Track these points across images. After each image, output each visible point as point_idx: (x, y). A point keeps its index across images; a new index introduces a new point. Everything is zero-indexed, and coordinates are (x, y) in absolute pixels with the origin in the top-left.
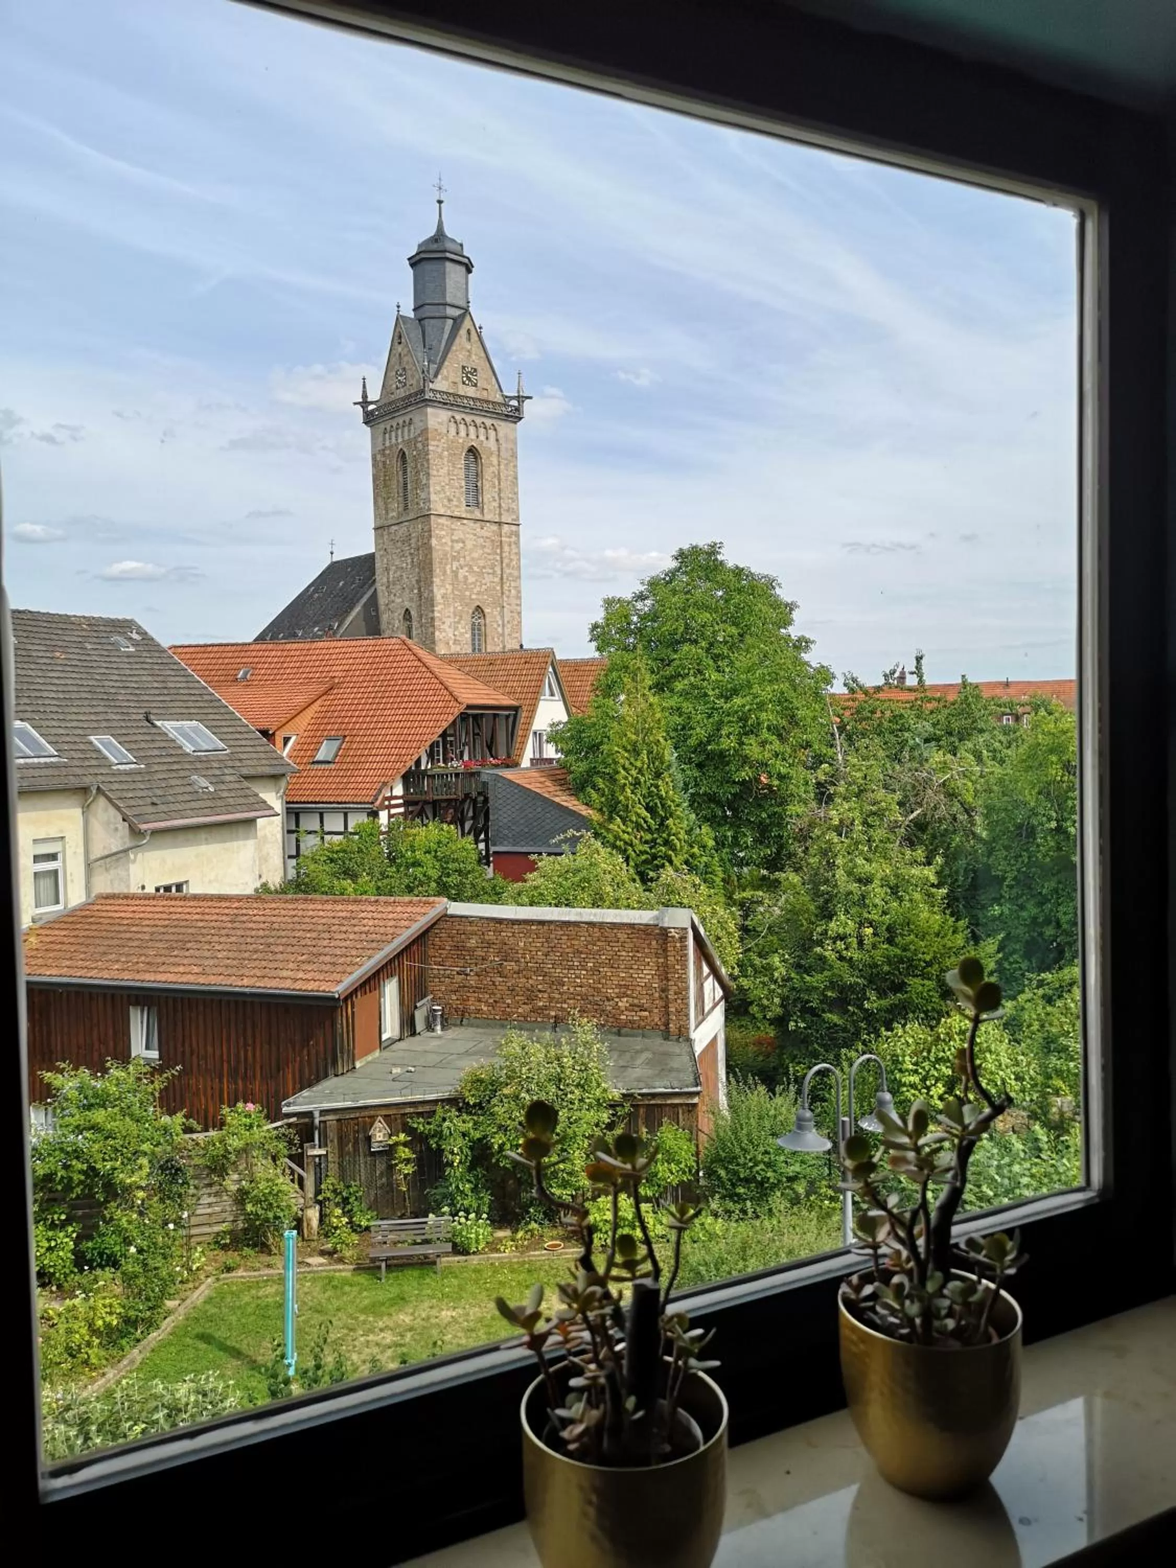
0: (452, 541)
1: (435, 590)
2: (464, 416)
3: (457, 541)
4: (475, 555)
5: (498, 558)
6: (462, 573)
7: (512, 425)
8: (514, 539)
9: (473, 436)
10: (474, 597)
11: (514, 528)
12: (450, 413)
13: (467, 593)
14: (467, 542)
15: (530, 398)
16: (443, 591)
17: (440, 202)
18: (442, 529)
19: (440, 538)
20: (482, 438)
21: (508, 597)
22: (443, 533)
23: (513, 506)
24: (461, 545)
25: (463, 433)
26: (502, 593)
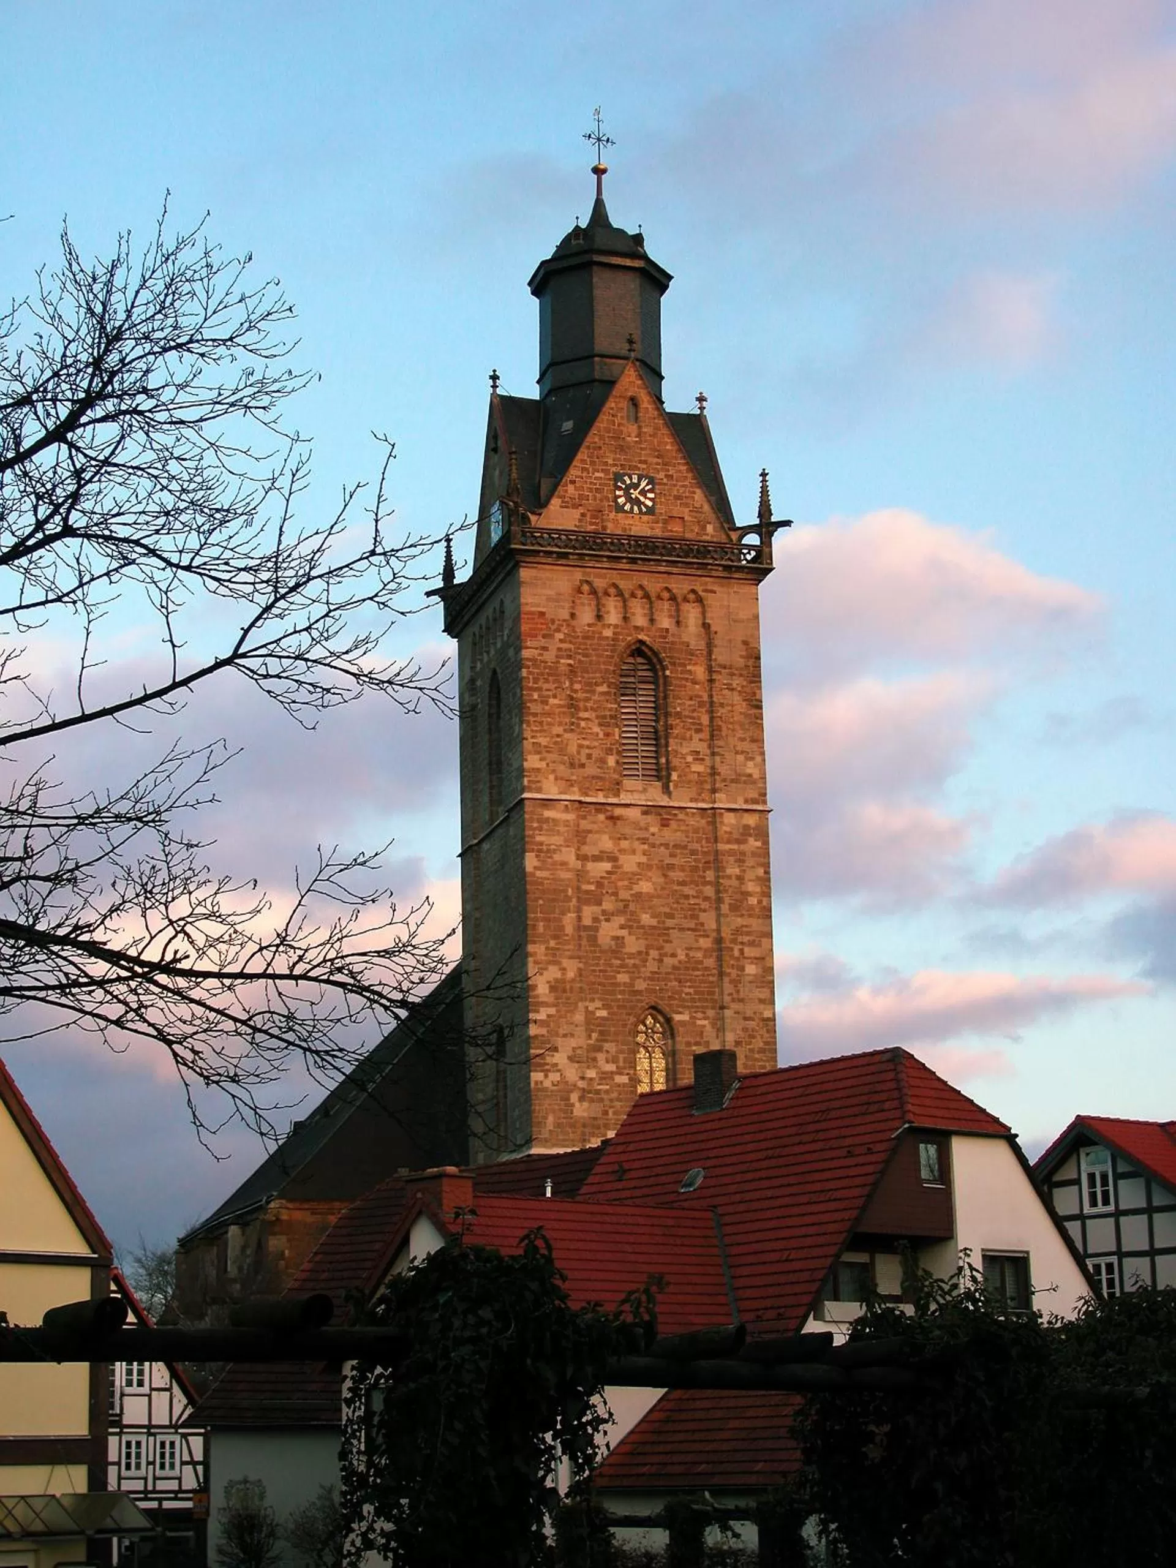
0: (582, 858)
1: (531, 969)
2: (614, 577)
3: (597, 859)
4: (645, 887)
5: (709, 891)
6: (608, 931)
7: (746, 589)
8: (754, 843)
9: (640, 620)
10: (640, 985)
11: (751, 820)
12: (578, 575)
13: (623, 978)
14: (623, 858)
15: (787, 523)
16: (553, 973)
17: (599, 171)
18: (552, 832)
19: (544, 853)
20: (665, 622)
21: (736, 983)
22: (557, 840)
23: (751, 768)
24: (607, 866)
25: (613, 617)
26: (721, 974)
